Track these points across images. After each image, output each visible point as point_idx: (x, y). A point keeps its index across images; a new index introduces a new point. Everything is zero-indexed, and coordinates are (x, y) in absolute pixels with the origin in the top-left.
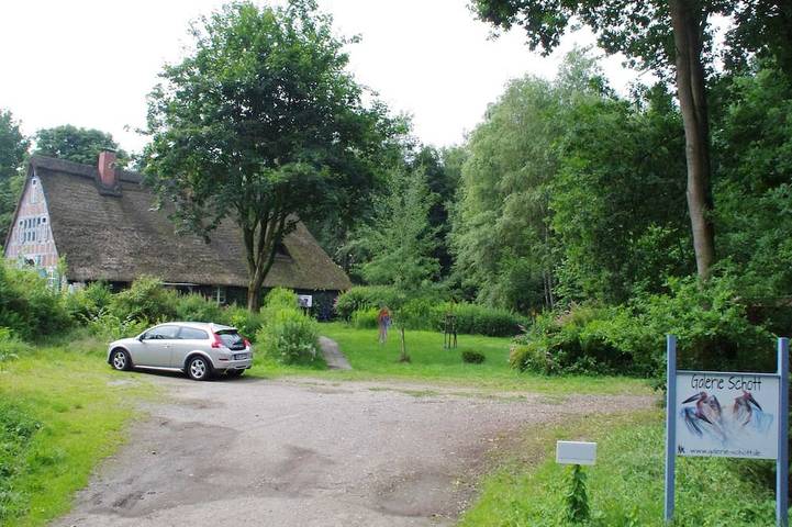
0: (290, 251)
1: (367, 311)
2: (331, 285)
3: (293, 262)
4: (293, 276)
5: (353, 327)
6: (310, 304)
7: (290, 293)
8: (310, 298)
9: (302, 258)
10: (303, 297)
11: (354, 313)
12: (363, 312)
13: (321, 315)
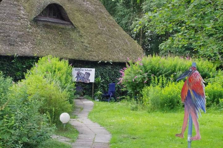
0: (70, 17)
1: (163, 86)
2: (119, 57)
3: (74, 28)
4: (72, 44)
5: (144, 108)
6: (92, 79)
7: (64, 65)
8: (92, 71)
9: (86, 25)
10: (84, 71)
11: (145, 90)
12: (158, 88)
13: (105, 92)
